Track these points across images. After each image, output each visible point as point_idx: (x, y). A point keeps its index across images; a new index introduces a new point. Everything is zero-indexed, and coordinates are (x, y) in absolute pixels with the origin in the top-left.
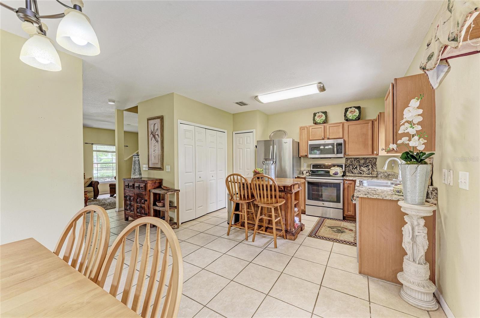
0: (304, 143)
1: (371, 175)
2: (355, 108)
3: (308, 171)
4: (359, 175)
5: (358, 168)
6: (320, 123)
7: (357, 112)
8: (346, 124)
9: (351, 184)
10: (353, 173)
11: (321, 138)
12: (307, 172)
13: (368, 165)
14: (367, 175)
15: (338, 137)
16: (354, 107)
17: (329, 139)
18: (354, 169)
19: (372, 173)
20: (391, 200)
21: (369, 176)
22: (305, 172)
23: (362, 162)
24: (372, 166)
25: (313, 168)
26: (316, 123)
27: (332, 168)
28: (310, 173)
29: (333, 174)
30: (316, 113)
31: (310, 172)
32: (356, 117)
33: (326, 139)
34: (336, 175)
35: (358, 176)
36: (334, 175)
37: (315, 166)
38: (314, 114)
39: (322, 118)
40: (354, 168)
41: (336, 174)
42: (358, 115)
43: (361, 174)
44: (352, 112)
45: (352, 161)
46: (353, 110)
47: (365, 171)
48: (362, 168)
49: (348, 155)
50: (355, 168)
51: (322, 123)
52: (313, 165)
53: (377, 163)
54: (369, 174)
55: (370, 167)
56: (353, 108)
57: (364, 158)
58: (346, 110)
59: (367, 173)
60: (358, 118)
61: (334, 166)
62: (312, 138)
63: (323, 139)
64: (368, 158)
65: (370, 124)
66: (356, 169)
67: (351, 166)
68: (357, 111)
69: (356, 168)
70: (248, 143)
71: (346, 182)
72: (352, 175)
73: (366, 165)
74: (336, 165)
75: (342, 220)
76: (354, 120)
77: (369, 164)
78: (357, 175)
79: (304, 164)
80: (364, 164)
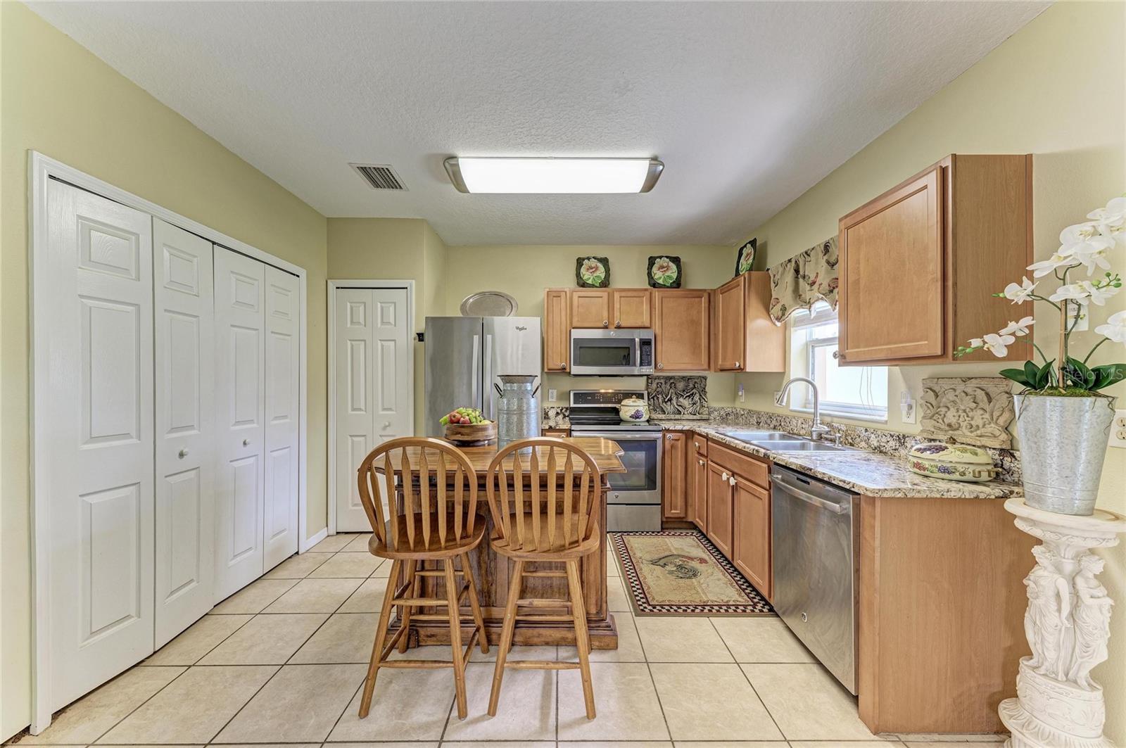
0: (559, 334)
1: (698, 417)
2: (668, 260)
3: (561, 410)
4: (678, 417)
5: (674, 402)
6: (593, 286)
7: (673, 272)
8: (657, 294)
9: (678, 440)
10: (664, 411)
11: (601, 325)
12: (557, 413)
13: (693, 394)
14: (691, 417)
15: (639, 324)
16: (667, 257)
17: (619, 327)
18: (666, 402)
19: (700, 412)
20: (960, 498)
21: (695, 417)
22: (552, 413)
23: (681, 385)
24: (700, 395)
25: (574, 403)
26: (583, 284)
27: (625, 402)
28: (567, 414)
29: (631, 417)
30: (584, 259)
31: (566, 411)
32: (671, 281)
33: (613, 327)
34: (638, 420)
35: (675, 420)
36: (634, 420)
37: (579, 397)
38: (577, 260)
39: (597, 273)
40: (666, 400)
41: (637, 416)
42: (675, 276)
43: (680, 414)
44: (662, 267)
45: (661, 383)
46: (665, 264)
47: (687, 407)
48: (681, 400)
49: (662, 370)
50: (668, 400)
51: (598, 285)
52: (574, 394)
53: (707, 390)
54: (695, 415)
55: (697, 398)
56: (665, 259)
57: (683, 378)
58: (652, 261)
59: (690, 410)
60: (677, 284)
61: (628, 395)
62: (578, 321)
63: (606, 327)
64: (690, 378)
65: (704, 300)
66: (669, 403)
67: (660, 396)
68: (673, 267)
69: (670, 400)
70: (389, 323)
71: (668, 435)
72: (662, 416)
73: (689, 394)
74: (633, 394)
75: (658, 532)
76: (668, 287)
77: (694, 391)
78: (672, 417)
79: (550, 391)
80: (684, 391)
